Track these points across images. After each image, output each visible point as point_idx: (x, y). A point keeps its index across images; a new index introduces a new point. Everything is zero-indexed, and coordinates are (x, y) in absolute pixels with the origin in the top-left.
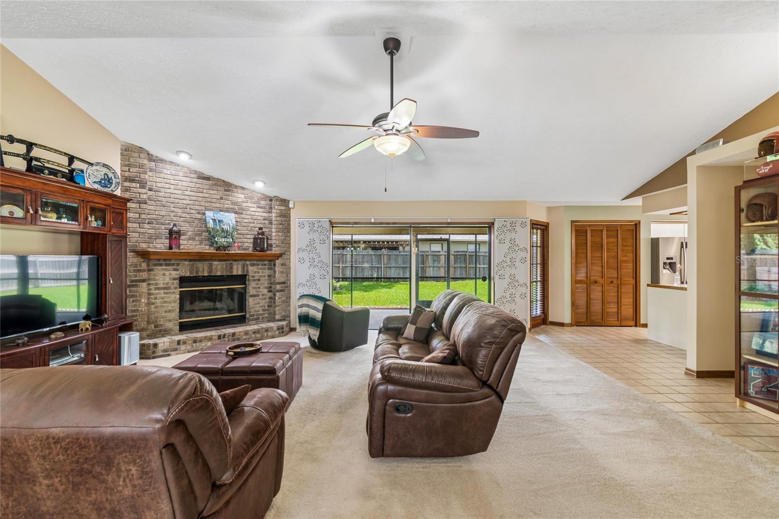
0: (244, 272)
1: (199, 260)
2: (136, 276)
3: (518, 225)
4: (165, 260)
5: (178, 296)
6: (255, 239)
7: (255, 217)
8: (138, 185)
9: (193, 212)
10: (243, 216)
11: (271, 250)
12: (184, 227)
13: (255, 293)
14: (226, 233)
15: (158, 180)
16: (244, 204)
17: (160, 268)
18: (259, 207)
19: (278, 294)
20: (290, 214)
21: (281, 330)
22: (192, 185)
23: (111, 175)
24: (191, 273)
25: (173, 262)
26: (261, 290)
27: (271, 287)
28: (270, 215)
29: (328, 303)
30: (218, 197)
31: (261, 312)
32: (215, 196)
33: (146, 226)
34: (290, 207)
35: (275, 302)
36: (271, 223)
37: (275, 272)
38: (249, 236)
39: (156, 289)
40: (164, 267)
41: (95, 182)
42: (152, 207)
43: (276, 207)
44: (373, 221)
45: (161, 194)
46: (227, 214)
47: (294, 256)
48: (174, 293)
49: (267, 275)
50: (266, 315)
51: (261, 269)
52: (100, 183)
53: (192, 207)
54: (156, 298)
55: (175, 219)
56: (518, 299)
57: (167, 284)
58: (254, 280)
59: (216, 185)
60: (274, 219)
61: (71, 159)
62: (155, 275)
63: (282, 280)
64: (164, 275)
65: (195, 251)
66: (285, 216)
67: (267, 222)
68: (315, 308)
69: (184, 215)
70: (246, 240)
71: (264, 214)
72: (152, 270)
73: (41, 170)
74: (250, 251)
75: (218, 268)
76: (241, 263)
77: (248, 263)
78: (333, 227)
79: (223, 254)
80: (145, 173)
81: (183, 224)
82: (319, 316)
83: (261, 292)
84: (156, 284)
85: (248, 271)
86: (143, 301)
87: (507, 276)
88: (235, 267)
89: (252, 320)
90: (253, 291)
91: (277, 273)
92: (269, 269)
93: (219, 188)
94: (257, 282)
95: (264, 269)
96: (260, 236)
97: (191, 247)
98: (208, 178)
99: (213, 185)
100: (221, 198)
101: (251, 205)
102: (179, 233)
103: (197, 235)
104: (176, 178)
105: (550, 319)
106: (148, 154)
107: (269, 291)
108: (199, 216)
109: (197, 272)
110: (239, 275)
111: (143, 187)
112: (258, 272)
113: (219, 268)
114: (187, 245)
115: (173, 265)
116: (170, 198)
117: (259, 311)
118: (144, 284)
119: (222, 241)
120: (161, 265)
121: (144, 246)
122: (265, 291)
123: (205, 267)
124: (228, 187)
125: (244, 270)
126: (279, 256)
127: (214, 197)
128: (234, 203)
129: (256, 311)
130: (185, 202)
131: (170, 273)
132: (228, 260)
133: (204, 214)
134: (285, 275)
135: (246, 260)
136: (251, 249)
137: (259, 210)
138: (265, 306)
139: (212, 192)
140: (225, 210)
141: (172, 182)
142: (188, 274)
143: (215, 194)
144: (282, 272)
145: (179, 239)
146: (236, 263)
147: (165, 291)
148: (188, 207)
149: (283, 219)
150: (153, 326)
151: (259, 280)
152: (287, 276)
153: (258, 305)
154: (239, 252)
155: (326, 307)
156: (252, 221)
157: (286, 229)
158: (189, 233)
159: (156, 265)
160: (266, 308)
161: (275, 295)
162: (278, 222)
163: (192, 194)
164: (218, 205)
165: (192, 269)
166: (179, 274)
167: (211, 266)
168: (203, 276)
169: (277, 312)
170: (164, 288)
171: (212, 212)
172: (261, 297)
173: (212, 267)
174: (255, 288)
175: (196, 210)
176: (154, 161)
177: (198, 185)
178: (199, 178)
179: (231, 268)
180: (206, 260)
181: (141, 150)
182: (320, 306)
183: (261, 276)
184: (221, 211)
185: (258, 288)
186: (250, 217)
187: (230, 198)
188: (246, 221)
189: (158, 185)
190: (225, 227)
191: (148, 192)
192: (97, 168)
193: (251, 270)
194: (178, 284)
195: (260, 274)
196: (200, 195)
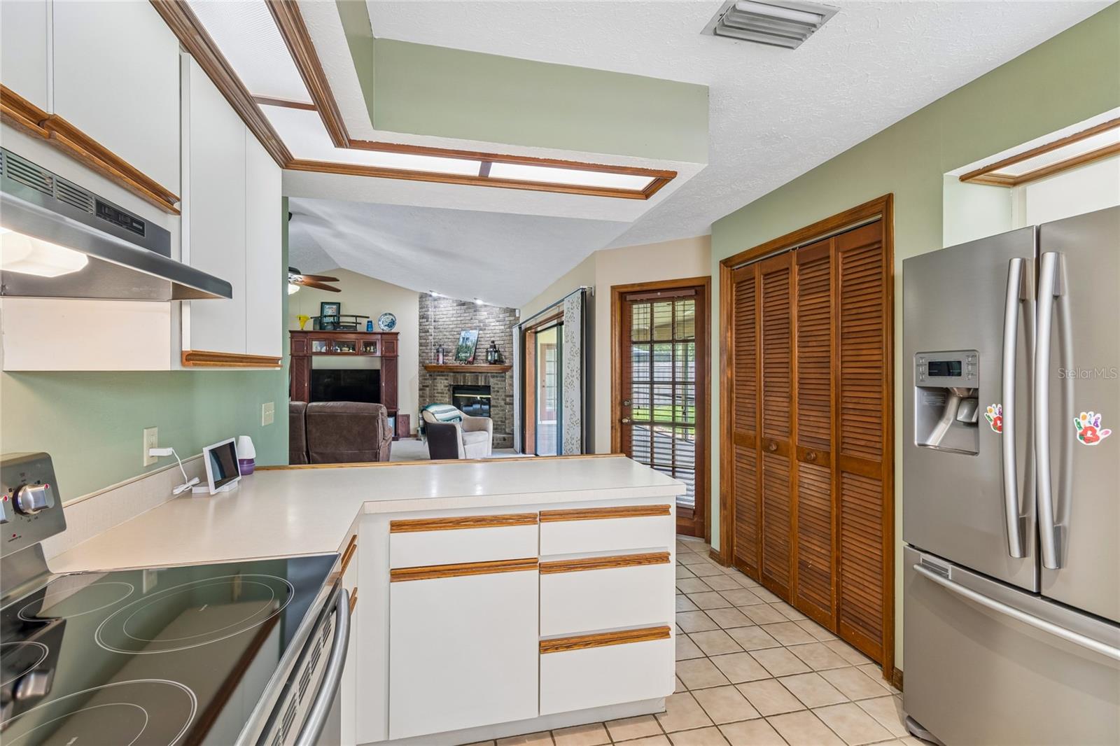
0: (485, 383)
4: (442, 372)
7: (494, 331)
9: (455, 333)
10: (486, 332)
11: (504, 362)
13: (494, 404)
14: (470, 349)
15: (438, 313)
16: (487, 321)
17: (439, 377)
18: (499, 321)
19: (507, 407)
22: (455, 312)
24: (453, 382)
25: (445, 373)
26: (499, 401)
27: (505, 399)
30: (469, 318)
31: (499, 423)
34: (518, 316)
35: (506, 415)
37: (506, 384)
39: (438, 393)
40: (442, 377)
41: (386, 326)
43: (507, 319)
45: (440, 323)
46: (473, 332)
48: (446, 397)
49: (504, 387)
50: (504, 426)
51: (499, 381)
52: (388, 325)
53: (453, 329)
54: (437, 400)
57: (442, 389)
58: (494, 391)
60: (506, 330)
62: (437, 383)
63: (510, 393)
64: (441, 383)
69: (451, 337)
71: (502, 328)
72: (436, 379)
75: (468, 379)
76: (483, 375)
77: (489, 374)
81: (450, 344)
83: (499, 403)
84: (438, 389)
85: (490, 382)
88: (480, 378)
90: (493, 402)
92: (502, 381)
93: (470, 310)
94: (496, 393)
96: (492, 349)
98: (464, 304)
99: (467, 309)
100: (472, 319)
101: (492, 320)
104: (446, 309)
106: (430, 297)
107: (505, 404)
108: (457, 337)
109: (457, 382)
110: (485, 386)
112: (497, 384)
113: (470, 379)
115: (445, 375)
116: (444, 325)
120: (440, 375)
122: (503, 403)
123: (461, 378)
125: (486, 381)
126: (509, 368)
127: (467, 319)
128: (480, 322)
130: (451, 326)
131: (444, 382)
133: (459, 334)
134: (511, 388)
137: (498, 324)
139: (466, 315)
140: (474, 329)
141: (445, 313)
143: (468, 316)
144: (509, 385)
146: (481, 375)
147: (442, 395)
151: (498, 392)
153: (498, 416)
156: (492, 335)
159: (437, 376)
160: (504, 419)
163: (455, 319)
164: (469, 325)
166: (448, 383)
170: (441, 393)
171: (464, 332)
172: (499, 408)
174: (495, 399)
175: (457, 332)
176: (436, 300)
177: (458, 312)
178: (458, 305)
179: (477, 379)
180: (460, 372)
181: (428, 295)
183: (499, 388)
184: (472, 329)
185: (498, 399)
186: (490, 331)
187: (477, 317)
188: (488, 335)
189: (438, 317)
190: (469, 343)
191: (433, 323)
192: (387, 316)
193: (492, 382)
194: (449, 390)
195: (499, 386)
196: (459, 319)
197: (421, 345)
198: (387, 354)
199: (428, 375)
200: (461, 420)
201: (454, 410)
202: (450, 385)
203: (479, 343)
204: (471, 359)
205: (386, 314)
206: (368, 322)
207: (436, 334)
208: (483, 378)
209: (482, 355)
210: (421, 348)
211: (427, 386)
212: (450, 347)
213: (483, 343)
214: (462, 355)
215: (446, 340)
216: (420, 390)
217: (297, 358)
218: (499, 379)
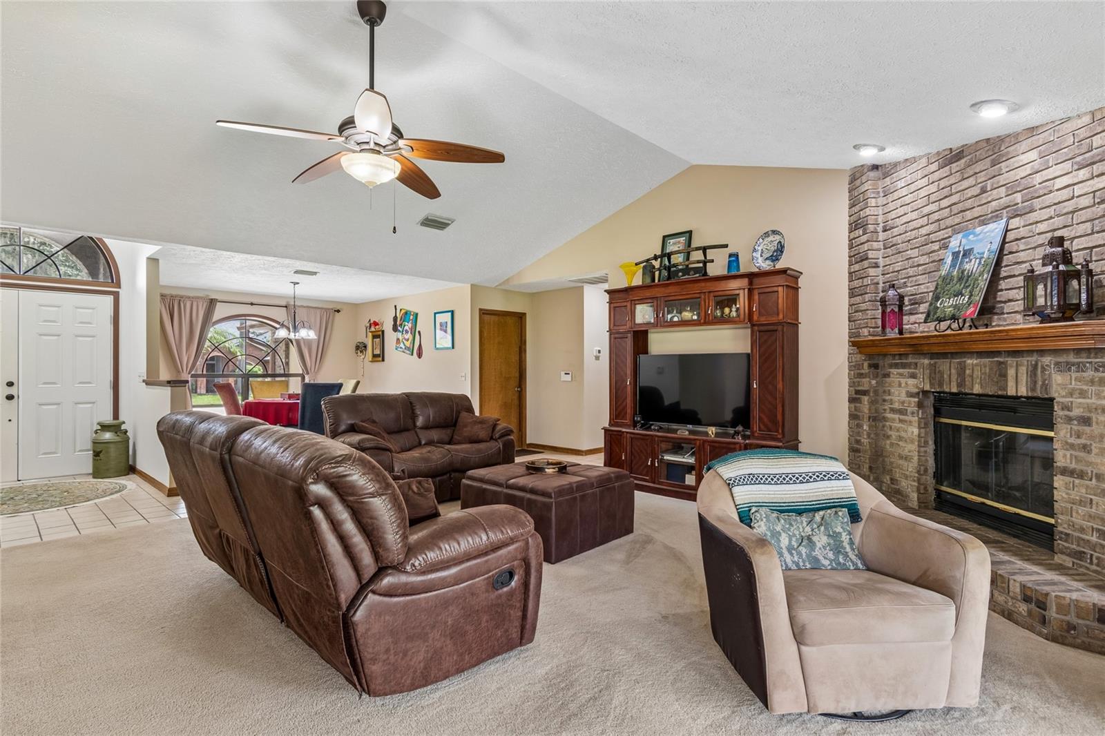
0: (1033, 390)
2: (859, 384)
4: (900, 356)
5: (917, 432)
9: (936, 246)
10: (1034, 217)
13: (1070, 463)
14: (963, 284)
15: (892, 206)
16: (1038, 178)
17: (894, 371)
18: (1082, 166)
22: (934, 187)
24: (932, 384)
25: (910, 360)
26: (1092, 458)
30: (977, 190)
32: (971, 191)
39: (893, 410)
40: (901, 371)
41: (767, 259)
45: (895, 231)
46: (990, 227)
48: (910, 423)
51: (1092, 382)
52: (770, 257)
54: (891, 428)
57: (903, 403)
58: (1069, 420)
59: (972, 162)
61: (705, 251)
62: (890, 385)
64: (899, 385)
69: (923, 260)
72: (887, 375)
75: (975, 376)
76: (1025, 361)
77: (1047, 360)
81: (919, 279)
83: (1090, 464)
84: (891, 402)
85: (1046, 387)
86: (865, 427)
88: (1011, 372)
89: (1062, 553)
90: (1065, 456)
93: (979, 167)
98: (959, 154)
99: (969, 165)
104: (913, 187)
109: (941, 385)
112: (1083, 394)
115: (908, 365)
116: (906, 232)
118: (866, 399)
120: (895, 366)
121: (865, 333)
123: (953, 371)
124: (996, 150)
125: (1035, 383)
127: (969, 195)
128: (1012, 188)
130: (924, 231)
131: (905, 383)
132: (997, 353)
135: (1042, 352)
139: (966, 184)
140: (992, 217)
141: (907, 200)
143: (971, 185)
147: (902, 417)
148: (929, 239)
150: (888, 477)
151: (1086, 421)
156: (1057, 220)
159: (891, 366)
163: (933, 207)
164: (977, 212)
165: (933, 375)
166: (918, 386)
170: (900, 411)
171: (961, 236)
173: (965, 372)
175: (939, 241)
176: (888, 174)
177: (943, 183)
178: (943, 164)
179: (1004, 376)
184: (983, 223)
186: (1051, 211)
187: (1002, 180)
188: (1042, 227)
189: (893, 215)
190: (971, 266)
191: (882, 236)
192: (771, 238)
193: (1060, 384)
194: (920, 405)
195: (1093, 401)
196: (945, 203)
197: (853, 293)
198: (763, 320)
199: (866, 364)
200: (855, 516)
201: (837, 476)
202: (925, 393)
203: (1006, 260)
204: (972, 311)
205: (766, 235)
206: (730, 256)
207: (888, 261)
208: (1023, 370)
209: (1012, 293)
210: (854, 300)
211: (865, 393)
212: (923, 289)
213: (1022, 256)
214: (947, 304)
215: (911, 272)
216: (851, 400)
217: (617, 336)
218: (1090, 373)
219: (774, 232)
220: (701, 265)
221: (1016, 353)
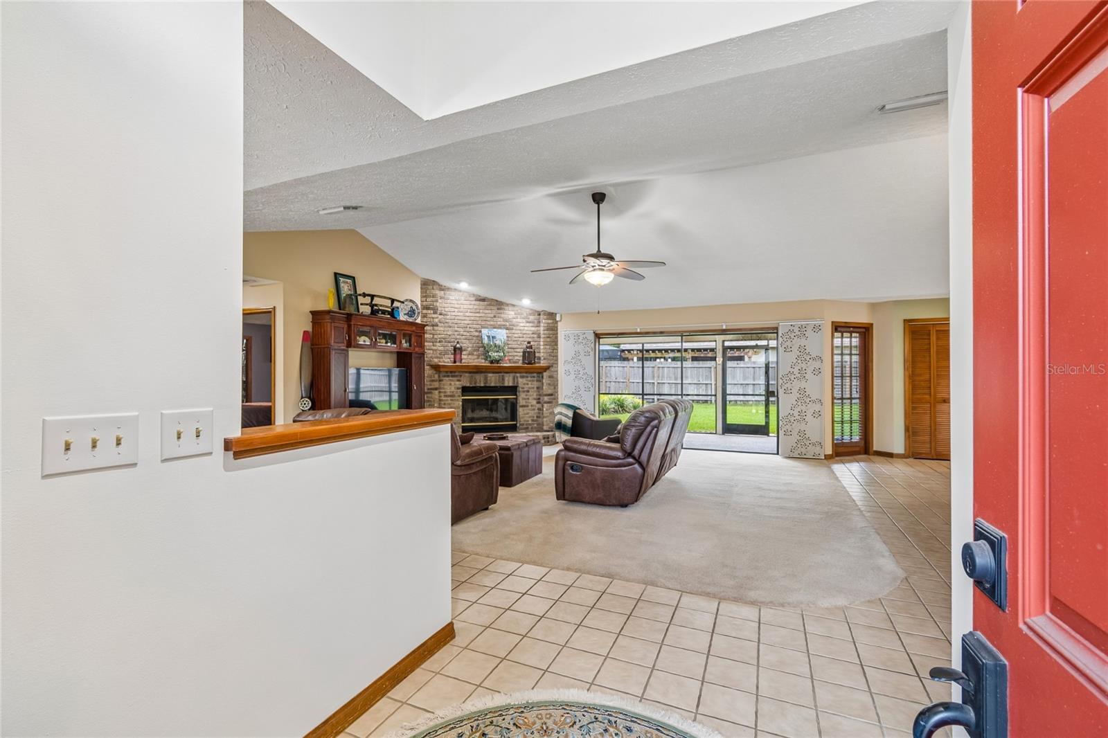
0: (514, 384)
1: (477, 373)
2: (431, 385)
3: (809, 329)
4: (451, 372)
5: (461, 403)
6: (524, 353)
7: (524, 332)
8: (432, 312)
9: (472, 330)
10: (514, 331)
11: (540, 363)
12: (465, 344)
13: (524, 404)
14: (498, 348)
15: (446, 305)
16: (515, 320)
17: (447, 379)
18: (527, 322)
19: (545, 405)
20: (557, 327)
21: (546, 440)
22: (471, 307)
23: (414, 307)
24: (471, 384)
25: (457, 374)
26: (530, 401)
27: (539, 399)
28: (538, 328)
29: (578, 411)
30: (492, 316)
31: (530, 422)
32: (489, 315)
33: (438, 344)
34: (557, 319)
35: (543, 414)
36: (539, 337)
37: (543, 384)
38: (518, 350)
39: (445, 396)
40: (451, 378)
41: (405, 314)
42: (442, 329)
43: (544, 321)
44: (639, 331)
45: (448, 317)
46: (499, 330)
47: (561, 368)
48: (458, 400)
49: (535, 386)
50: (535, 425)
51: (530, 381)
52: (407, 314)
53: (471, 326)
54: (445, 404)
55: (458, 337)
56: (809, 418)
57: (453, 392)
58: (524, 392)
59: (490, 305)
60: (542, 332)
61: (393, 301)
62: (444, 385)
63: (550, 392)
64: (451, 384)
65: (474, 364)
66: (553, 329)
67: (535, 336)
68: (566, 416)
69: (465, 334)
70: (516, 354)
71: (533, 329)
72: (442, 380)
73: (378, 311)
74: (520, 364)
76: (512, 375)
77: (518, 375)
78: (599, 338)
79: (495, 367)
80: (437, 301)
81: (464, 341)
82: (569, 422)
83: (530, 403)
84: (445, 392)
85: (518, 383)
87: (795, 391)
88: (506, 379)
89: (522, 429)
90: (523, 402)
91: (545, 384)
92: (537, 381)
93: (492, 307)
94: (526, 393)
95: (533, 381)
96: (528, 350)
97: (471, 361)
98: (484, 300)
99: (488, 305)
100: (495, 317)
101: (521, 321)
102: (461, 349)
103: (474, 351)
104: (460, 302)
105: (875, 449)
106: (439, 285)
107: (538, 403)
108: (477, 334)
109: (475, 383)
110: (510, 387)
111: (435, 313)
112: (528, 384)
113: (493, 380)
114: (468, 359)
115: (456, 376)
116: (455, 319)
117: (528, 421)
118: (437, 392)
119: (494, 355)
120: (448, 376)
121: (436, 360)
122: (534, 402)
123: (482, 378)
124: (499, 305)
125: (515, 381)
126: (547, 368)
128: (505, 320)
129: (525, 421)
130: (466, 322)
131: (455, 384)
132: (501, 372)
133: (480, 332)
134: (552, 387)
135: (516, 373)
136: (521, 362)
137: (528, 324)
138: (534, 417)
139: (487, 311)
140: (498, 327)
141: (456, 306)
142: (468, 385)
143: (490, 313)
144: (549, 384)
145: (461, 354)
146: (508, 375)
147: (452, 398)
148: (468, 326)
149: (551, 332)
151: (528, 391)
152: (555, 388)
153: (528, 416)
154: (511, 365)
155: (575, 414)
156: (521, 335)
157: (553, 342)
158: (469, 349)
159: (445, 376)
160: (535, 418)
161: (543, 406)
162: (545, 336)
163: (471, 314)
164: (492, 323)
165: (472, 380)
166: (461, 385)
167: (486, 378)
168: (481, 387)
169: (545, 423)
170: (450, 396)
171: (487, 330)
172: (530, 407)
174: (525, 399)
175: (474, 328)
176: (443, 290)
177: (475, 307)
178: (476, 300)
179: (503, 379)
180: (482, 372)
181: (434, 282)
182: (570, 413)
183: (529, 388)
184: (495, 328)
185: (528, 399)
186: (519, 332)
187: (502, 315)
188: (516, 335)
190: (496, 342)
191: (439, 316)
193: (521, 382)
195: (530, 386)
202: (464, 387)
203: (510, 342)
208: (510, 378)
217: (337, 351)
218: (529, 378)
219: (411, 301)
220: (390, 310)
221: (507, 373)
